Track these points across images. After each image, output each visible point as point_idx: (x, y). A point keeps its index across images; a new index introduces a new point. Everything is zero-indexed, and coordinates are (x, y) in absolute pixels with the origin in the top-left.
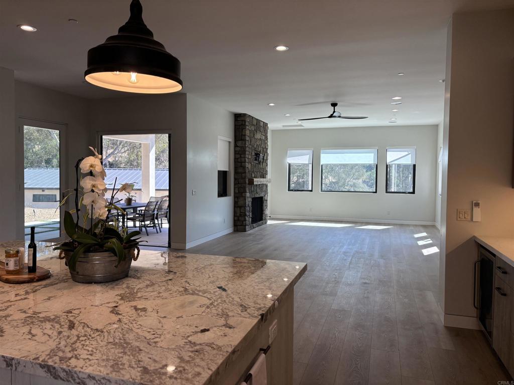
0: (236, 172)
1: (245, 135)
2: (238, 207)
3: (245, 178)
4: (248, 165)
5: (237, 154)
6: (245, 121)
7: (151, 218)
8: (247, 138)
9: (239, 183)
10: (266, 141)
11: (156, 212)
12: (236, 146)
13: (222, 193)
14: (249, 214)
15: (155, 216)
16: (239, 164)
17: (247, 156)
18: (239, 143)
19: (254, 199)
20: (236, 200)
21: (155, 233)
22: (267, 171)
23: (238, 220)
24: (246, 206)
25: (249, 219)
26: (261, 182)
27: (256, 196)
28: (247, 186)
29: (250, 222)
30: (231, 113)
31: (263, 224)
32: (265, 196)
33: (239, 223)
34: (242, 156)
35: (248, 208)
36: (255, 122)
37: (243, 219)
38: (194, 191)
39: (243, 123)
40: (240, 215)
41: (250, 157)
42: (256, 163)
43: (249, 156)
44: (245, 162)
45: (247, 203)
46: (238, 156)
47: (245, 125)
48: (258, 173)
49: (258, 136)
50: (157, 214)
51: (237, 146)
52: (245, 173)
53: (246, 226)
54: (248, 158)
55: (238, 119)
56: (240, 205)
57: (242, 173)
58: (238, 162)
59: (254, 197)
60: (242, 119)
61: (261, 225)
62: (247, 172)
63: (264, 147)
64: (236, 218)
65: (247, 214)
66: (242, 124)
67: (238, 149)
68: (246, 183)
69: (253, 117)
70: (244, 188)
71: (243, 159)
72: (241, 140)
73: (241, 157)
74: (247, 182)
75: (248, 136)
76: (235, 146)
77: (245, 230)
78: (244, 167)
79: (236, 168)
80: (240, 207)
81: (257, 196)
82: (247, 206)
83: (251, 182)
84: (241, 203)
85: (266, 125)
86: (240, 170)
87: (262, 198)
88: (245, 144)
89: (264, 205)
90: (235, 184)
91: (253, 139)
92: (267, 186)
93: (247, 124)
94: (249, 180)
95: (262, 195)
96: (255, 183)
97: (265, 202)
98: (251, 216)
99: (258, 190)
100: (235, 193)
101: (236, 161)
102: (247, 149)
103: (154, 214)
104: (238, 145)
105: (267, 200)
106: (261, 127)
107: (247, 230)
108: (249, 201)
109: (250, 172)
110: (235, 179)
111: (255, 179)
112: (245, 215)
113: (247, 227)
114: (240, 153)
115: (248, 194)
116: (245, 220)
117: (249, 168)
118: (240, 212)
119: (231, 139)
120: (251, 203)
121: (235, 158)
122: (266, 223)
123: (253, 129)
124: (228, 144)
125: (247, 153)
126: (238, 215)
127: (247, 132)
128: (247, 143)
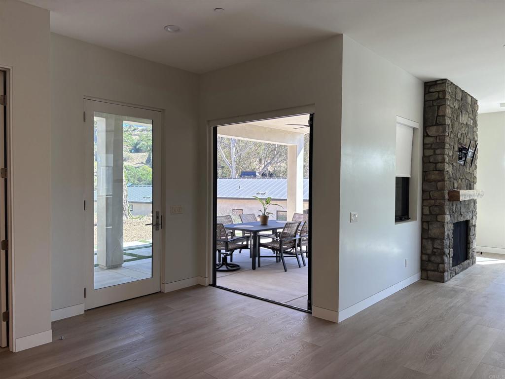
0: (425, 180)
1: (444, 116)
2: (429, 238)
3: (443, 189)
4: (448, 168)
5: (428, 149)
6: (444, 92)
7: (292, 244)
8: (448, 122)
9: (430, 198)
10: (475, 128)
11: (298, 237)
12: (426, 135)
13: (402, 215)
14: (449, 251)
15: (297, 242)
16: (432, 166)
17: (447, 151)
18: (433, 131)
19: (457, 225)
20: (425, 227)
21: (296, 268)
22: (475, 178)
23: (429, 261)
24: (444, 238)
25: (448, 261)
26: (470, 195)
27: (460, 220)
28: (447, 203)
29: (451, 265)
30: (419, 79)
31: (469, 265)
32: (472, 218)
33: (430, 266)
34: (438, 152)
35: (447, 242)
36: (459, 96)
37: (438, 260)
38: (353, 213)
39: (440, 95)
40: (434, 253)
41: (451, 154)
42: (460, 165)
43: (450, 152)
44: (443, 161)
45: (446, 234)
46: (429, 152)
47: (444, 98)
48: (464, 180)
49: (464, 119)
50: (300, 239)
51: (428, 136)
52: (443, 180)
53: (444, 272)
54: (449, 156)
55: (431, 90)
56: (434, 236)
57: (437, 181)
58: (430, 162)
59: (456, 221)
60: (439, 88)
61: (467, 268)
62: (446, 179)
63: (472, 138)
64: (425, 258)
65: (447, 251)
66: (439, 98)
67: (429, 140)
68: (444, 198)
69: (456, 87)
70: (442, 207)
71: (439, 158)
72: (437, 124)
73: (435, 154)
74: (447, 196)
75: (450, 118)
76: (424, 137)
77: (442, 280)
78: (442, 171)
79: (425, 172)
80: (433, 239)
81: (462, 219)
82: (446, 237)
83: (454, 197)
84: (434, 231)
85: (474, 101)
86: (433, 176)
87: (467, 223)
88: (444, 131)
89: (471, 234)
90: (423, 200)
91: (456, 123)
92: (475, 202)
93: (447, 96)
94: (450, 192)
95: (468, 218)
96: (462, 199)
97: (472, 228)
98: (452, 254)
99: (463, 210)
100: (423, 214)
101: (426, 161)
102: (447, 140)
103: (295, 240)
104: (430, 134)
105: (475, 226)
106: (467, 104)
107: (446, 279)
108: (449, 229)
109: (452, 180)
110: (424, 191)
111: (462, 192)
112: (443, 253)
113: (446, 274)
114: (433, 146)
115: (447, 218)
116: (443, 262)
117: (450, 172)
118: (434, 248)
119: (418, 124)
120: (452, 231)
121: (424, 156)
122: (473, 263)
123: (457, 107)
124: (411, 132)
125: (447, 146)
126: (429, 252)
127: (448, 111)
128: (447, 130)
